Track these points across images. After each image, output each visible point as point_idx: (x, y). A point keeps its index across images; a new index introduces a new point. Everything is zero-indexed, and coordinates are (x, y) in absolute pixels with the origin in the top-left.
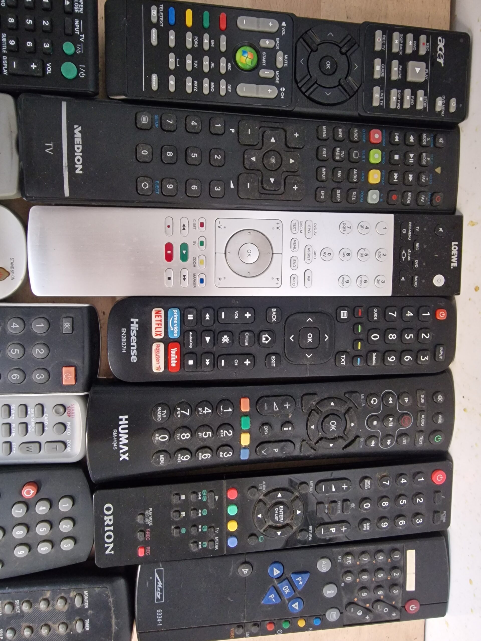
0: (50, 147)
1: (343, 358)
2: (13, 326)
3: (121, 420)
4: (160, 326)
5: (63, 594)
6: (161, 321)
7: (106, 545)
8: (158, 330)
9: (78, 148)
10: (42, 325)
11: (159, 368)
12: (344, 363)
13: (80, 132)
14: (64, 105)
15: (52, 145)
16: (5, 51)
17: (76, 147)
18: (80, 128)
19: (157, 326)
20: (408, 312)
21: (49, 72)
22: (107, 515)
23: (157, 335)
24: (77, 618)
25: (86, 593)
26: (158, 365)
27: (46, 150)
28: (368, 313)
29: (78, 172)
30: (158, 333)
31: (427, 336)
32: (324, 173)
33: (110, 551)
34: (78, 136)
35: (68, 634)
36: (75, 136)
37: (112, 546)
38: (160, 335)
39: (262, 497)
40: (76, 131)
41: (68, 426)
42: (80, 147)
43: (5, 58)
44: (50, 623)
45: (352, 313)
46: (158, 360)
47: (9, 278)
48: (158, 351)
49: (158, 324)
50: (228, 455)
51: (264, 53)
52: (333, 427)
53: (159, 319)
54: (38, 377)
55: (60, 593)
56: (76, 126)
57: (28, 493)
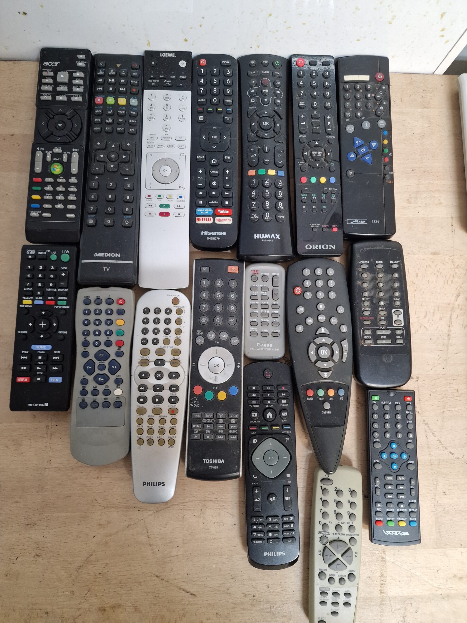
0: (106, 268)
1: (227, 118)
2: (205, 296)
3: (257, 237)
4: (205, 219)
5: (360, 275)
6: (203, 218)
7: (330, 248)
8: (207, 220)
9: (107, 255)
10: (204, 281)
11: (230, 220)
12: (230, 118)
13: (98, 254)
14: (83, 261)
15: (105, 268)
16: (56, 289)
17: (106, 256)
18: (96, 254)
19: (205, 220)
20: (201, 81)
21: (66, 268)
22: (312, 247)
23: (210, 220)
24: (375, 268)
25: (360, 262)
26: (228, 220)
27: (108, 270)
28: (201, 104)
29: (119, 255)
30: (209, 219)
31: (215, 70)
32: (120, 129)
33: (334, 246)
34: (100, 255)
35: (384, 273)
36: (100, 256)
37: (330, 246)
38: (210, 219)
39: (307, 164)
40: (97, 255)
41: (264, 274)
42: (106, 254)
43: (59, 290)
44: (377, 282)
45: (201, 113)
46: (225, 220)
47: (178, 298)
48: (219, 220)
49: (204, 219)
50: (281, 182)
51: (54, 159)
52: (267, 123)
53: (201, 219)
54: (233, 284)
55: (359, 276)
56: (95, 256)
57: (298, 291)
